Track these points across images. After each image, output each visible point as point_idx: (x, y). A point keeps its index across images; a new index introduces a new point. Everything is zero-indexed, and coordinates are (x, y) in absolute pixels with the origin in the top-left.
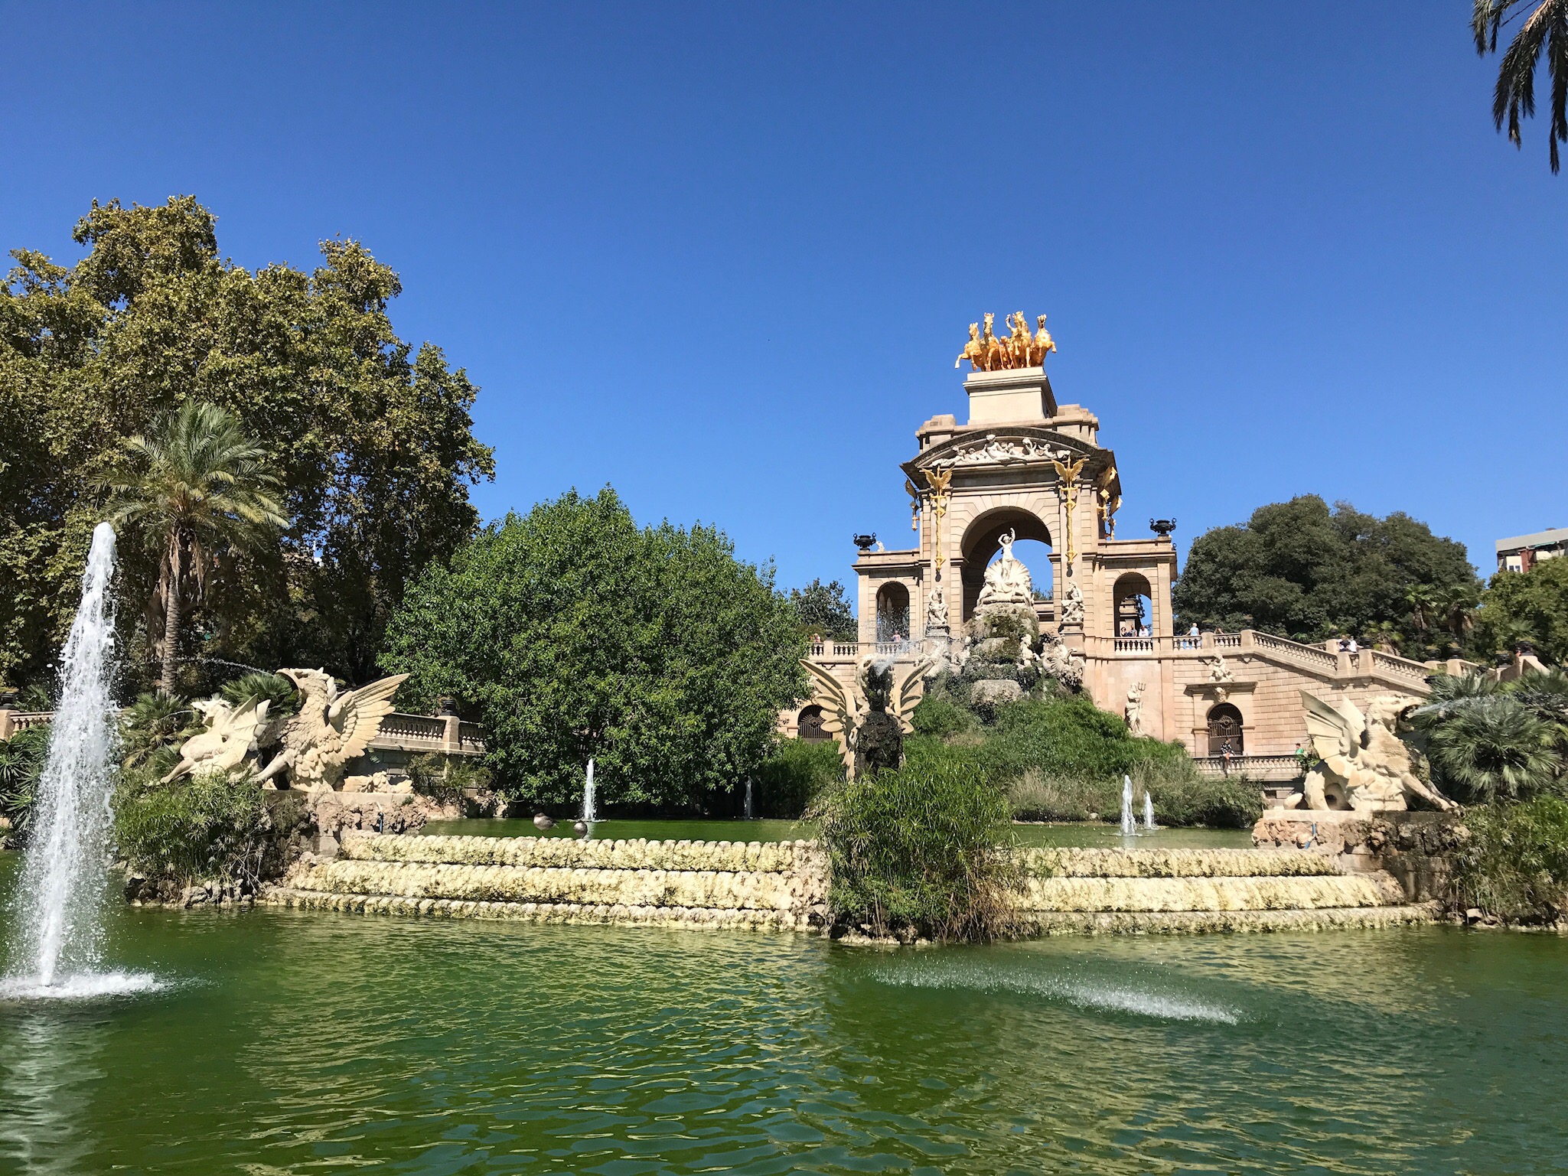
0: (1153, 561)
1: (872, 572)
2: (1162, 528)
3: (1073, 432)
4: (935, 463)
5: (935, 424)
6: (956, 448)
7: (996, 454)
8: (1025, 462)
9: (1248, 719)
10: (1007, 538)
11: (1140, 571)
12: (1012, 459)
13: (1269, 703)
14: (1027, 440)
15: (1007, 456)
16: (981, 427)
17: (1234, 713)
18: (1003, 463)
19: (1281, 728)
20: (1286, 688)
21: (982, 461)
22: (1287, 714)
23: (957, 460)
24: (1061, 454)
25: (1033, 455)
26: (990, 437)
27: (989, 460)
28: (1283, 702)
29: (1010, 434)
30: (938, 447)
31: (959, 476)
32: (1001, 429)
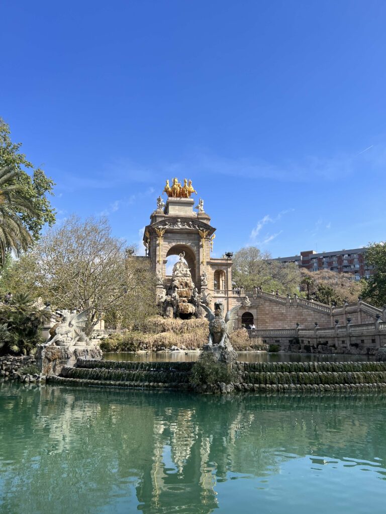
0: (226, 266)
2: (229, 255)
3: (205, 221)
4: (159, 227)
5: (159, 213)
6: (167, 223)
7: (179, 226)
8: (190, 230)
9: (255, 317)
10: (182, 255)
11: (221, 268)
12: (186, 228)
13: (262, 312)
14: (191, 223)
15: (184, 227)
16: (175, 216)
17: (250, 315)
18: (181, 229)
19: (266, 320)
20: (268, 308)
21: (176, 228)
22: (268, 316)
23: (167, 227)
24: (201, 229)
25: (192, 228)
26: (178, 220)
28: (268, 312)
29: (185, 220)
30: (161, 221)
31: (167, 232)
32: (182, 218)
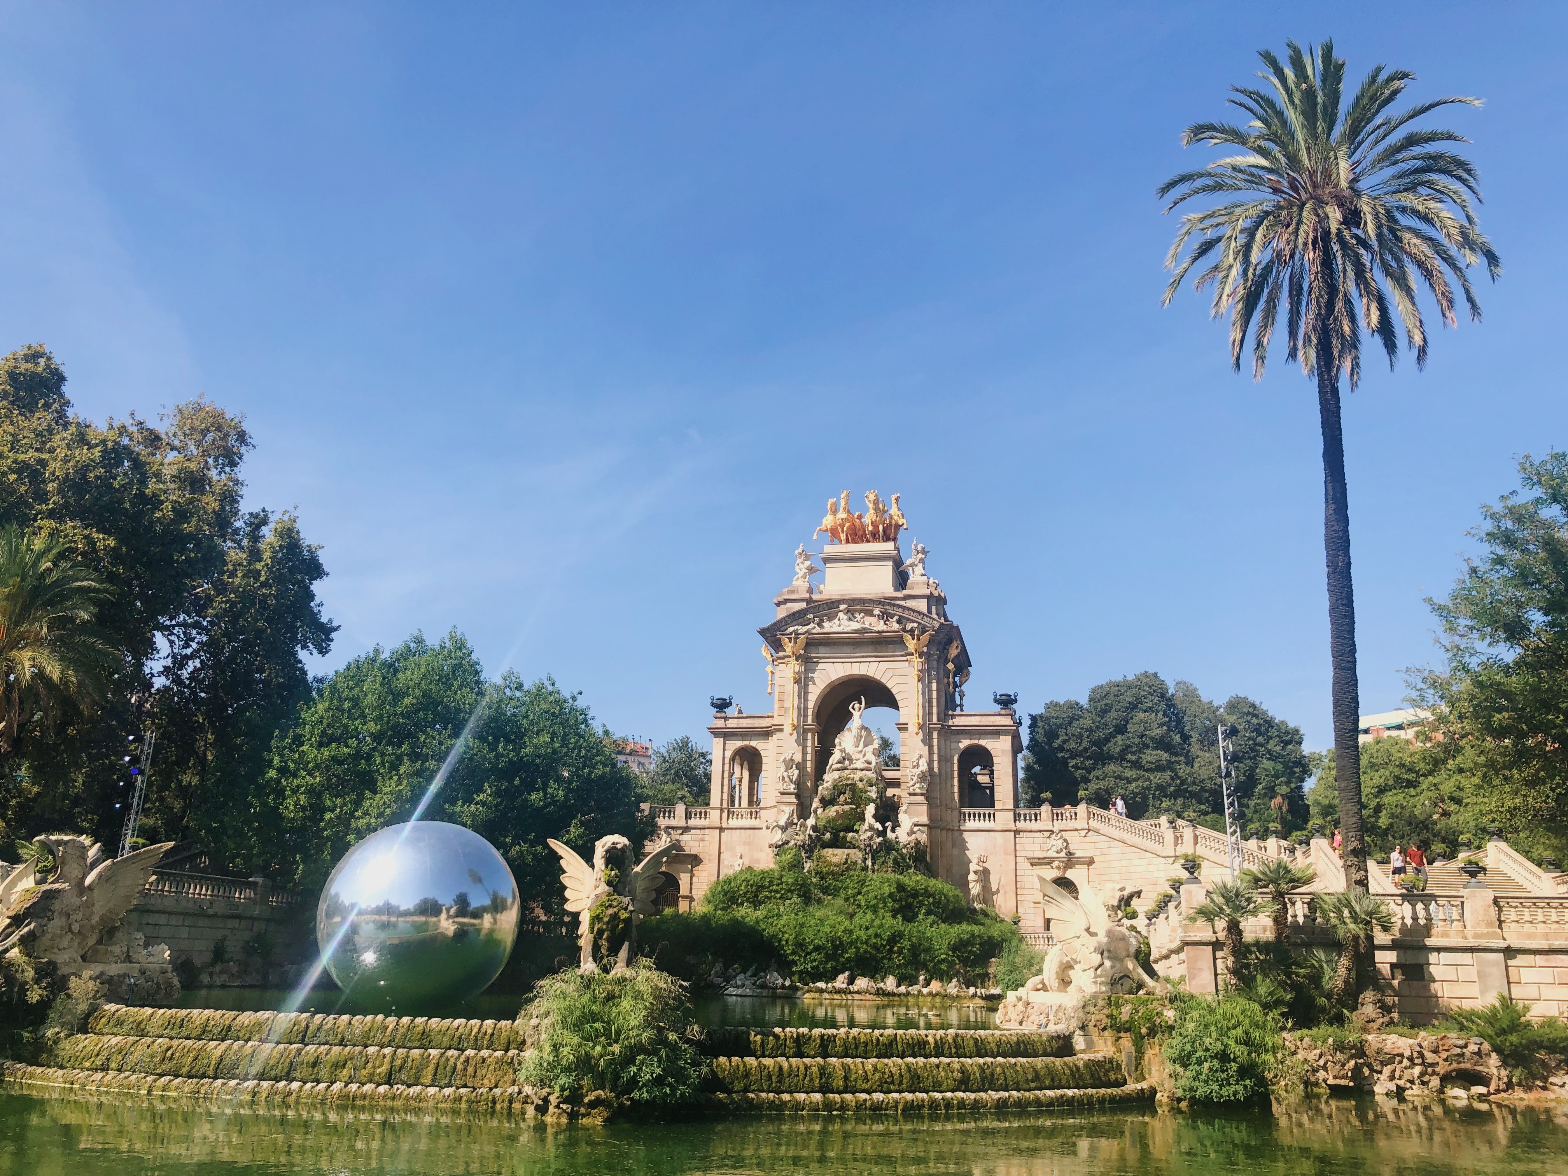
0: (996, 732)
1: (727, 735)
2: (1005, 701)
3: (922, 605)
4: (791, 629)
5: (792, 592)
6: (810, 616)
7: (848, 623)
8: (876, 632)
10: (857, 706)
11: (983, 742)
12: (864, 628)
13: (1103, 877)
14: (876, 611)
15: (859, 626)
16: (835, 597)
17: (1071, 885)
18: (854, 632)
21: (835, 629)
23: (811, 628)
24: (909, 626)
25: (883, 627)
26: (842, 607)
27: (840, 629)
29: (862, 605)
30: (794, 614)
31: (813, 643)
32: (854, 600)
